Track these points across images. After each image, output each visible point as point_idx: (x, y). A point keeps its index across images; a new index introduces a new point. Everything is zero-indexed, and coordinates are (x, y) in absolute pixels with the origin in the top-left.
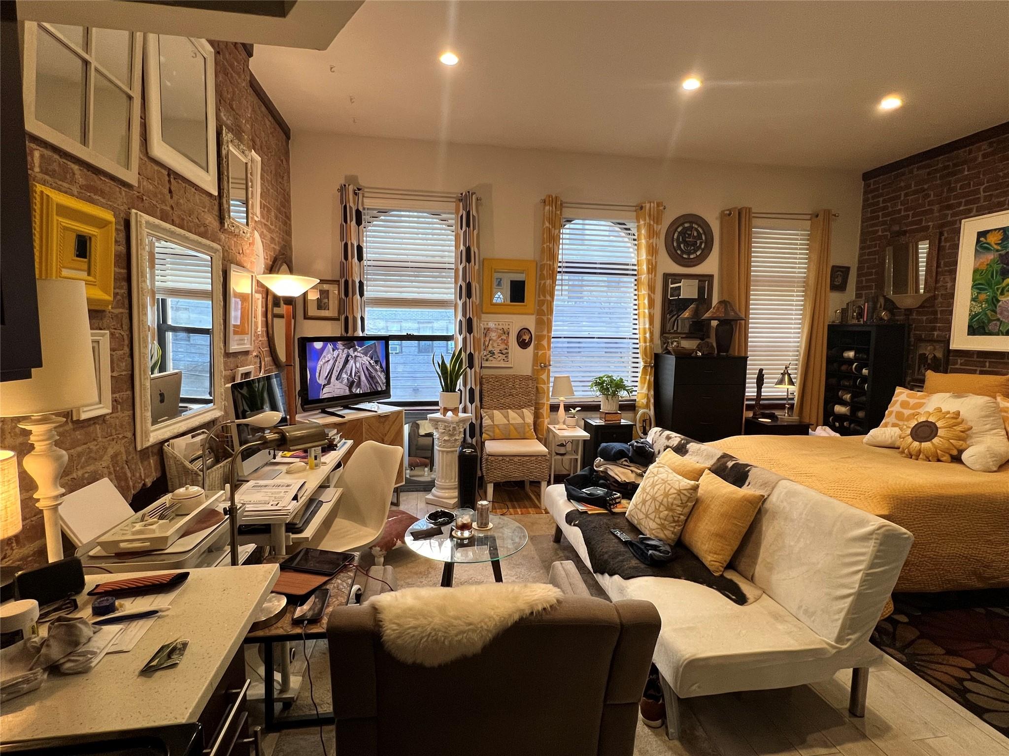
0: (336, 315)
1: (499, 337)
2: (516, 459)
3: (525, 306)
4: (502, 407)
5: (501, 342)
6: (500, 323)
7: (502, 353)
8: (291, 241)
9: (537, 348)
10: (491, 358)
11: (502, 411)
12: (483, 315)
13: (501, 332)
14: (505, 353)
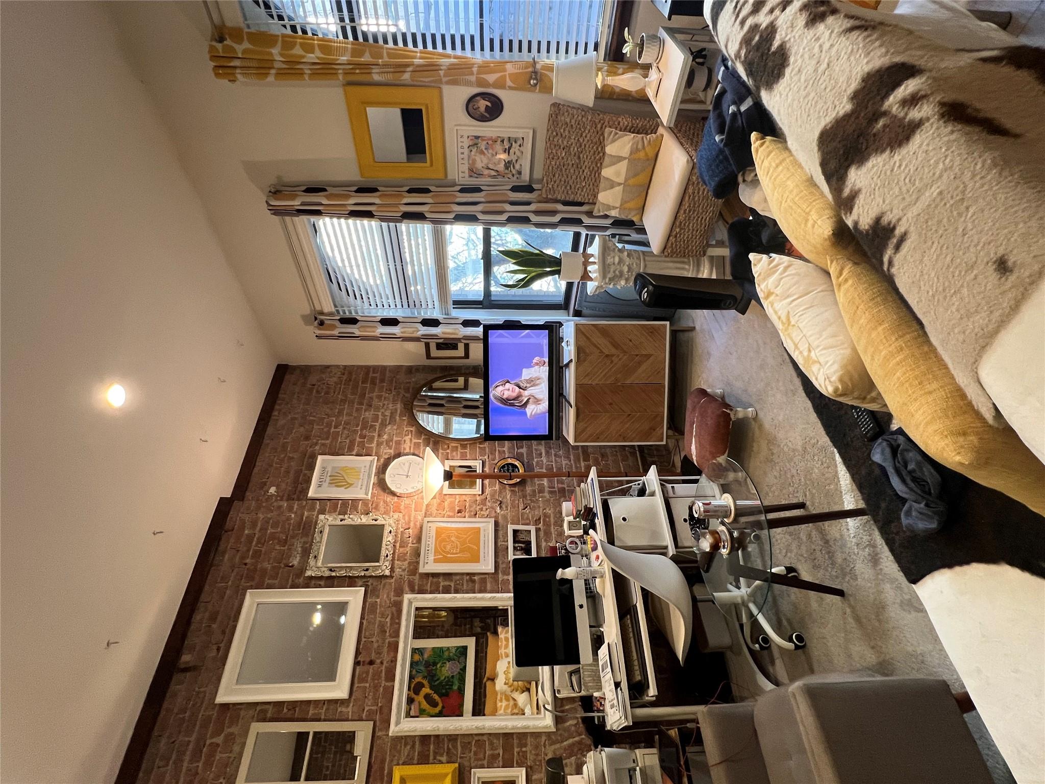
1: (482, 153)
3: (427, 108)
5: (490, 151)
6: (461, 151)
7: (510, 148)
9: (500, 84)
10: (517, 167)
12: (449, 177)
13: (474, 150)
14: (509, 144)
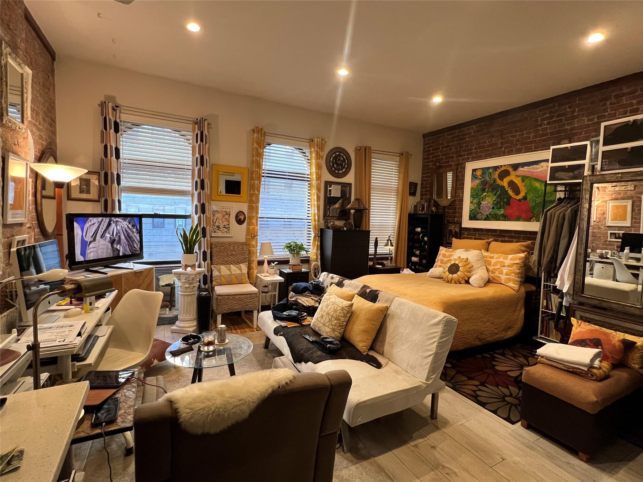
0: (96, 198)
1: (223, 217)
2: (237, 297)
3: (241, 197)
4: (226, 263)
5: (224, 220)
6: (224, 208)
7: (225, 228)
8: (56, 139)
9: (249, 224)
10: (218, 231)
11: (226, 266)
12: (212, 202)
13: (225, 213)
14: (227, 227)
